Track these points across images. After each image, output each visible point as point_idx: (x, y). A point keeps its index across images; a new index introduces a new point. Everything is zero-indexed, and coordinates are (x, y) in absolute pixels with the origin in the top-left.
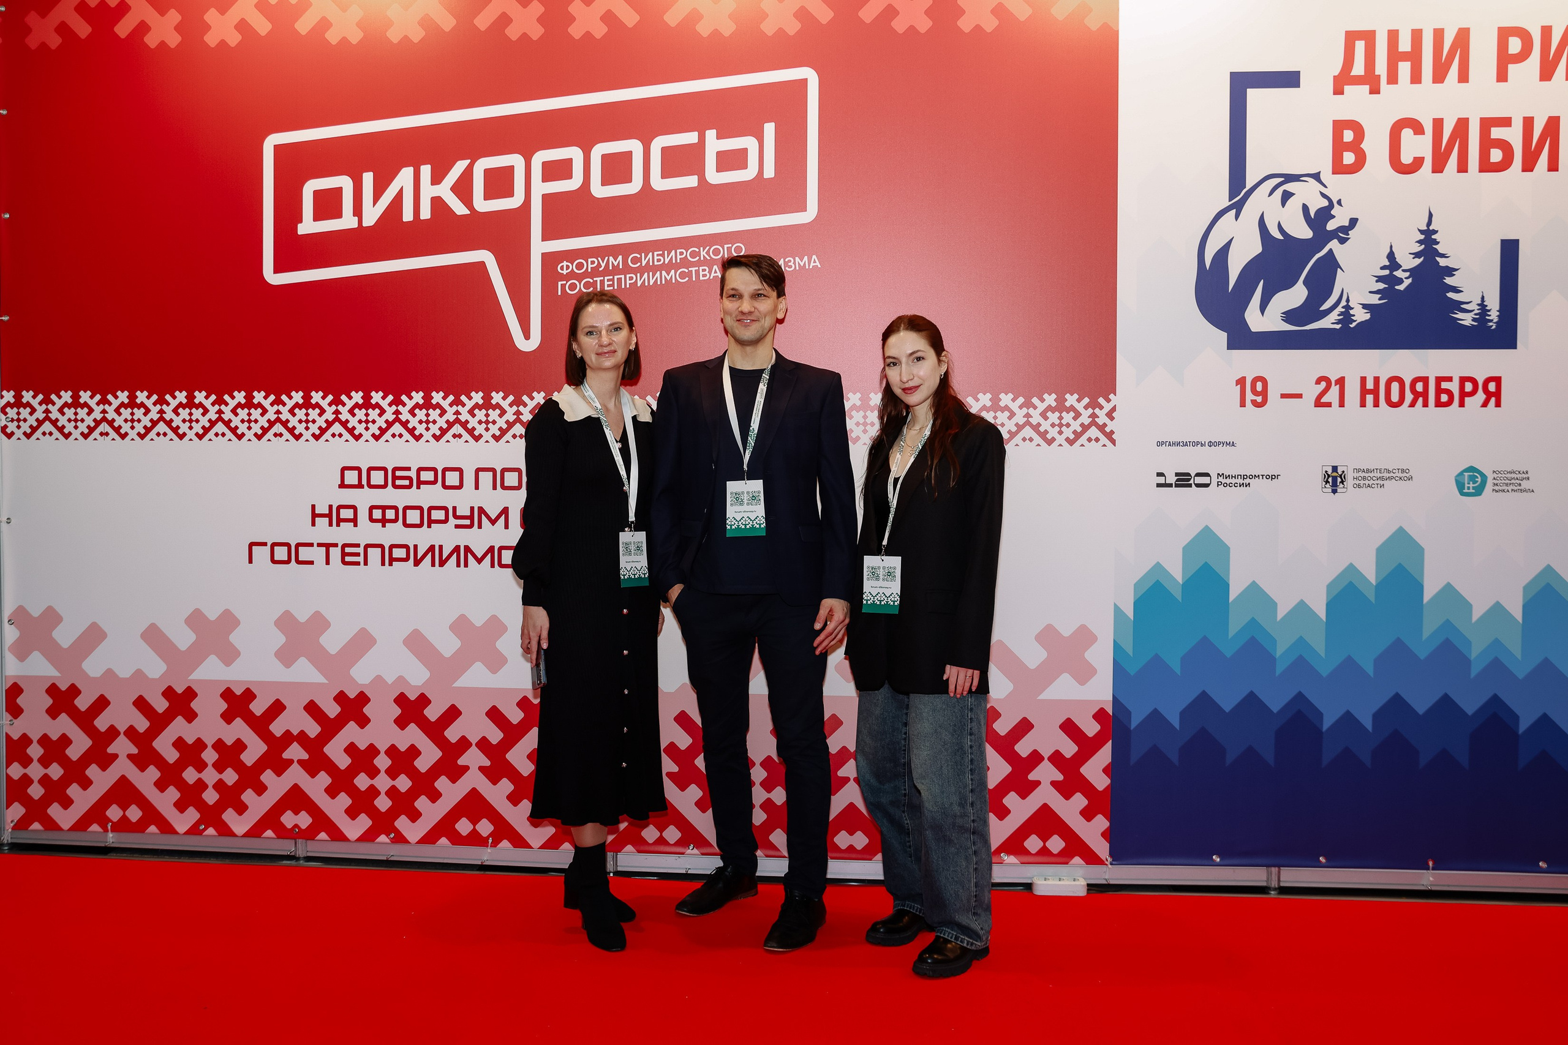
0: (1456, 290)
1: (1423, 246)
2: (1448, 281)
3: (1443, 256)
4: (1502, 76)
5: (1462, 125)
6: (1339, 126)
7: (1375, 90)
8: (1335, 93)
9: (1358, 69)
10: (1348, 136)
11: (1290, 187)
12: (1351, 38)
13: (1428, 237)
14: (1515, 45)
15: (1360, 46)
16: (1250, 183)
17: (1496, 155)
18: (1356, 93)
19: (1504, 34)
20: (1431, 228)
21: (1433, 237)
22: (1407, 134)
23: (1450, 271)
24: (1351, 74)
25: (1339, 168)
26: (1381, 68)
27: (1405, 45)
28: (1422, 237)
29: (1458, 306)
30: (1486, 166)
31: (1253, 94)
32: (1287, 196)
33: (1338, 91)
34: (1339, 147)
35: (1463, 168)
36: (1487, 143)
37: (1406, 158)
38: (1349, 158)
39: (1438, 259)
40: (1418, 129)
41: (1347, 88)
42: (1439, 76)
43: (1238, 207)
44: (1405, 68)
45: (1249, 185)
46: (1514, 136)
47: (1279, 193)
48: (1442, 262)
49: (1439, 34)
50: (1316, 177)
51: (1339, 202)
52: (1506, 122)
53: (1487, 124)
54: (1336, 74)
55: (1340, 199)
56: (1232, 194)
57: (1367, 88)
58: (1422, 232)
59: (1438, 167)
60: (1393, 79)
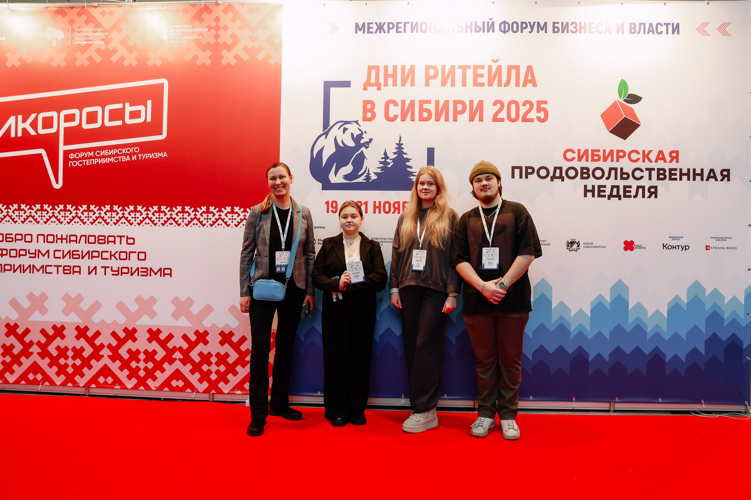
0: (410, 167)
1: (398, 150)
2: (407, 164)
3: (405, 154)
4: (427, 84)
5: (412, 103)
6: (365, 103)
7: (379, 89)
8: (364, 90)
9: (373, 80)
10: (369, 106)
11: (346, 126)
12: (370, 68)
13: (400, 146)
14: (432, 72)
15: (373, 72)
16: (331, 124)
17: (425, 115)
18: (372, 89)
19: (428, 68)
20: (401, 143)
21: (401, 146)
22: (391, 106)
23: (408, 160)
24: (370, 82)
25: (365, 119)
26: (381, 80)
27: (390, 71)
28: (397, 146)
29: (411, 174)
30: (421, 119)
31: (333, 90)
32: (345, 130)
33: (365, 89)
34: (365, 110)
35: (413, 119)
36: (422, 110)
37: (391, 115)
38: (369, 115)
39: (403, 155)
40: (396, 104)
41: (368, 88)
42: (403, 84)
43: (326, 134)
44: (390, 80)
45: (331, 125)
46: (432, 107)
47: (342, 128)
48: (405, 156)
49: (403, 67)
50: (357, 122)
51: (365, 132)
52: (429, 102)
53: (422, 102)
54: (364, 82)
55: (366, 131)
56: (325, 128)
57: (376, 88)
58: (397, 144)
59: (403, 119)
60: (386, 84)
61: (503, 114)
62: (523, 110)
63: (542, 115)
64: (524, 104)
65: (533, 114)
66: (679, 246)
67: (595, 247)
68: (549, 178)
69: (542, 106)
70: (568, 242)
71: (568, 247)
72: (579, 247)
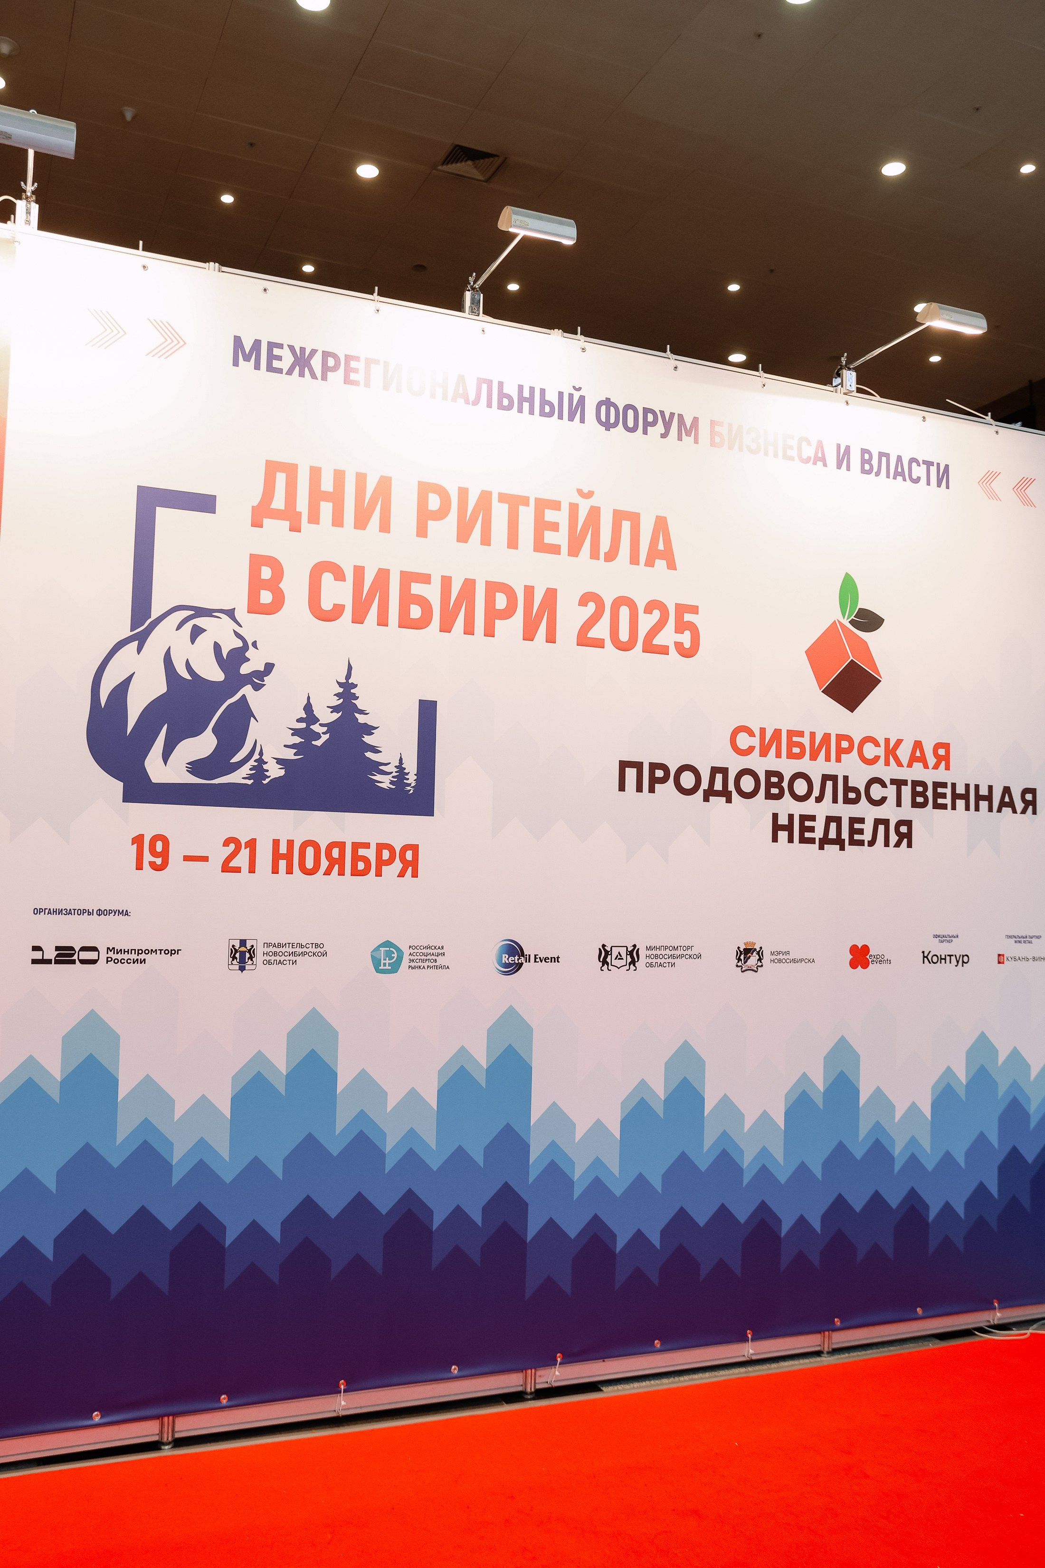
0: (375, 750)
1: (342, 700)
2: (367, 739)
3: (362, 712)
4: (422, 532)
5: (383, 575)
6: (256, 562)
7: (295, 528)
8: (253, 525)
9: (279, 502)
10: (266, 573)
11: (200, 622)
12: (272, 468)
13: (347, 691)
14: (434, 503)
15: (281, 479)
16: (155, 614)
17: (415, 612)
18: (275, 528)
19: (425, 489)
20: (350, 681)
21: (352, 691)
22: (327, 578)
23: (369, 729)
24: (271, 507)
25: (255, 607)
26: (302, 505)
27: (327, 485)
28: (341, 690)
29: (376, 767)
30: (406, 623)
32: (197, 632)
33: (257, 523)
34: (255, 585)
35: (383, 621)
36: (407, 597)
37: (326, 604)
38: (266, 597)
39: (357, 715)
40: (339, 575)
41: (266, 521)
42: (361, 523)
43: (141, 639)
44: (326, 509)
45: (155, 615)
46: (432, 593)
47: (188, 626)
48: (361, 719)
49: (361, 479)
50: (231, 613)
51: (254, 644)
52: (425, 579)
53: (407, 578)
54: (255, 504)
55: (256, 641)
56: (136, 621)
57: (286, 524)
58: (340, 684)
59: (358, 618)
60: (314, 519)
61: (601, 631)
62: (646, 622)
63: (686, 639)
64: (648, 609)
65: (667, 637)
66: (952, 957)
67: (794, 961)
68: (700, 794)
69: (688, 617)
70: (740, 950)
71: (738, 962)
72: (761, 962)
